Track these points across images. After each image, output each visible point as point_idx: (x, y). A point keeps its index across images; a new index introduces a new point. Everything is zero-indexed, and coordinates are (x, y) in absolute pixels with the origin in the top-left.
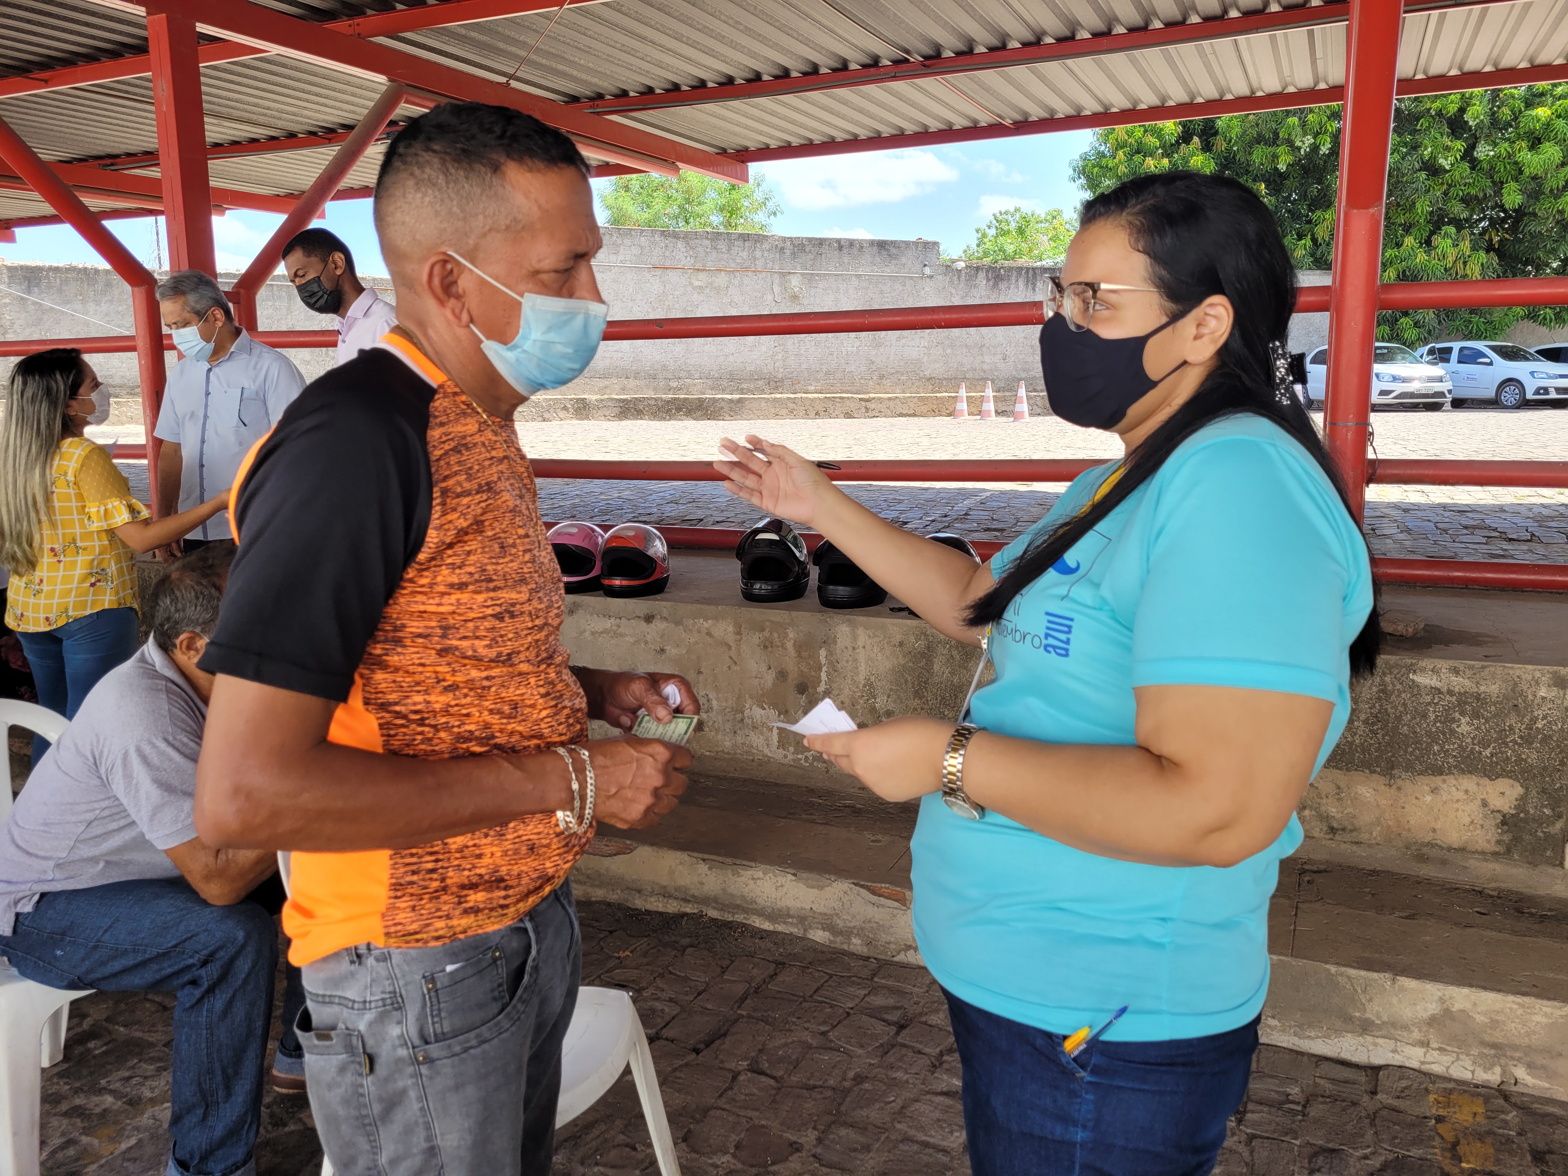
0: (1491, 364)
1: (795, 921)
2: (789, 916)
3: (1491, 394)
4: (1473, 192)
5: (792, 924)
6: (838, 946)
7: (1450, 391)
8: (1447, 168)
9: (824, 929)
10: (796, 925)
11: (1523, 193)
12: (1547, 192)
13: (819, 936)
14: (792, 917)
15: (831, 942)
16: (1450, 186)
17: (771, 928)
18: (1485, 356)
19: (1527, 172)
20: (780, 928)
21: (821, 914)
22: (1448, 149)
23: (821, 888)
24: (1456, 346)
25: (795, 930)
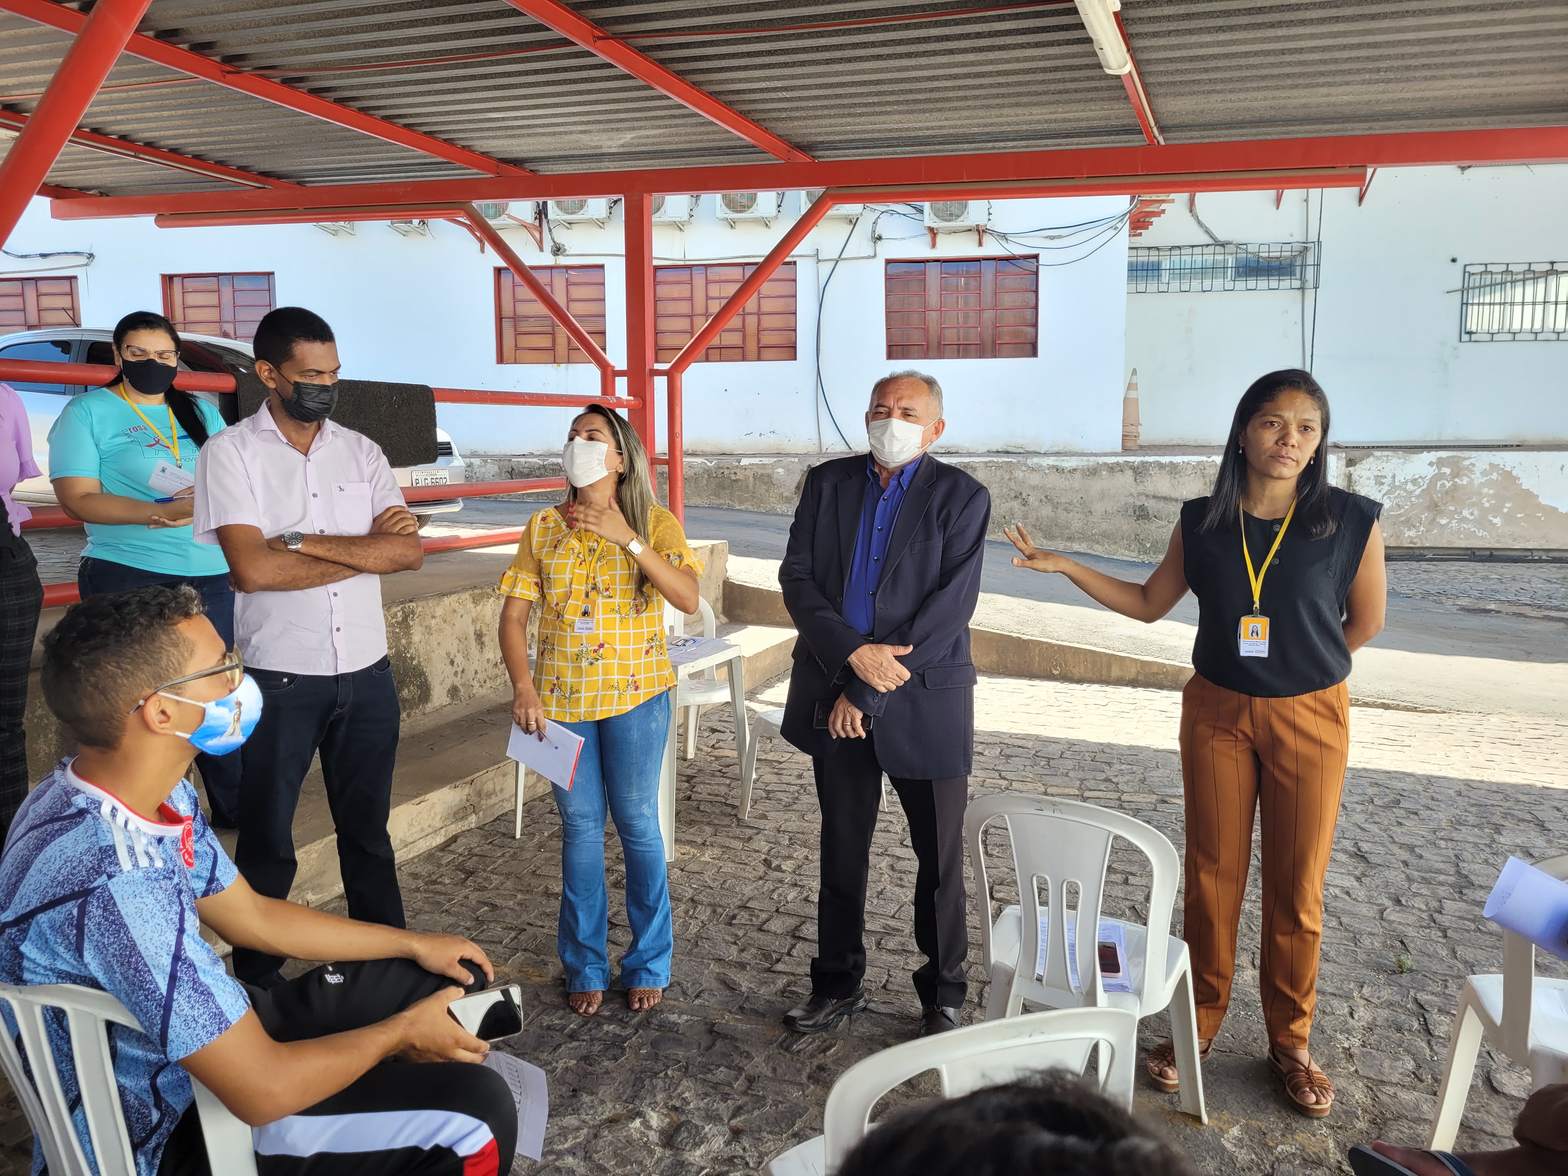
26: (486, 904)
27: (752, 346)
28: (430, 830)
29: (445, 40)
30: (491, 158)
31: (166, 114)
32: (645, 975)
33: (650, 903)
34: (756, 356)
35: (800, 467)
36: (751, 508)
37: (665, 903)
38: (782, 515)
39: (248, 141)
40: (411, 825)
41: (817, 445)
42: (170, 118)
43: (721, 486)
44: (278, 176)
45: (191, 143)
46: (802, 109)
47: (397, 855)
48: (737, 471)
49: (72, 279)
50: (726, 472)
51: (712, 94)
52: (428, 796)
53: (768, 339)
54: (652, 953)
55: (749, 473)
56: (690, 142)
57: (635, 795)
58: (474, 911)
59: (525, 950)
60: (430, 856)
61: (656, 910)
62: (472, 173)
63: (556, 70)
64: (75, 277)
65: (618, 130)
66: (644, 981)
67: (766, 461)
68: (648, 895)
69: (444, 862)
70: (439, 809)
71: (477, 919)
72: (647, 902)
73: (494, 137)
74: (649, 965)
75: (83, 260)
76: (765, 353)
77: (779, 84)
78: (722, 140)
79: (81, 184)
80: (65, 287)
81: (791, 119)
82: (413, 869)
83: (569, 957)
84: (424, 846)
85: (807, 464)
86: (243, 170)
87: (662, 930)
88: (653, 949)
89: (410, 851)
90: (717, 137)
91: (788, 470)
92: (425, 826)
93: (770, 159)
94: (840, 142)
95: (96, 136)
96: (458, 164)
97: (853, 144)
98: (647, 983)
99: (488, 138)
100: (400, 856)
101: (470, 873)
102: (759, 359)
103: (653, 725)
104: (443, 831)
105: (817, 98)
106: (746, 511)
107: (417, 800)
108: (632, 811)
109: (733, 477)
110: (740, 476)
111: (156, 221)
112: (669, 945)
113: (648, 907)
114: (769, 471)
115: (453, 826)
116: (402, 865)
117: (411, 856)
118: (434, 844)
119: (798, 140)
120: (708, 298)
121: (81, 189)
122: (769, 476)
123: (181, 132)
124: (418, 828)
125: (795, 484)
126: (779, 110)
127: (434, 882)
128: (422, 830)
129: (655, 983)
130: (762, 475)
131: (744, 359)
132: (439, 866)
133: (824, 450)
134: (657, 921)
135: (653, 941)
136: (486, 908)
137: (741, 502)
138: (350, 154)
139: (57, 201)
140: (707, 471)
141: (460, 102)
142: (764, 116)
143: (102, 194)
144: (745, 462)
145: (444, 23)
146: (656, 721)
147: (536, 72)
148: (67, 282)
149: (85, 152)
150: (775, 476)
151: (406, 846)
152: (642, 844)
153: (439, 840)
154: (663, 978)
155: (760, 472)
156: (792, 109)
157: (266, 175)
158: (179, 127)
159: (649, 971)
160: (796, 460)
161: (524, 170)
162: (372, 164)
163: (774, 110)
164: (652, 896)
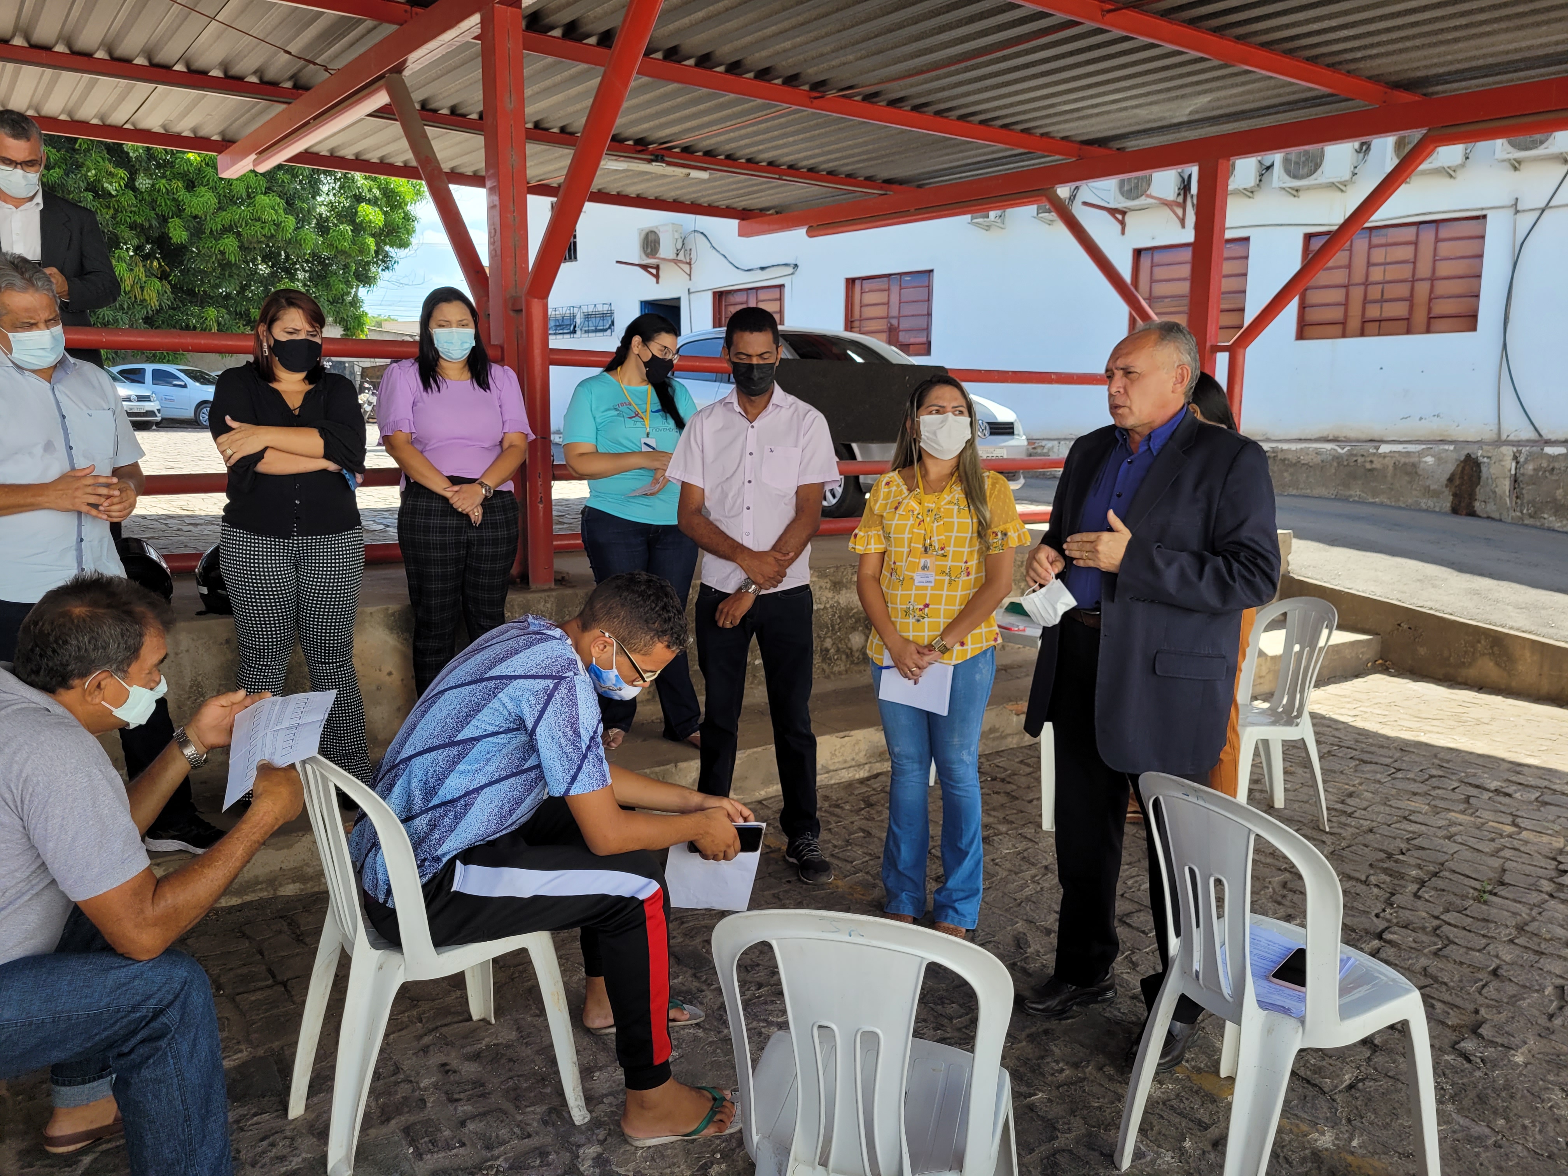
0: (185, 386)
1: (264, 886)
2: (258, 883)
3: (190, 414)
4: (139, 221)
5: (261, 890)
6: (309, 891)
7: (159, 411)
8: (114, 193)
9: (294, 882)
10: (266, 889)
11: (187, 230)
12: (208, 232)
13: (289, 890)
14: (261, 883)
15: (302, 890)
16: (116, 211)
17: (240, 901)
18: (178, 378)
19: (188, 211)
20: (248, 898)
21: (290, 869)
22: (111, 174)
23: (290, 846)
24: (149, 368)
25: (264, 894)
26: (863, 830)
27: (1420, 316)
28: (853, 763)
29: (975, 39)
30: (1072, 141)
31: (791, 139)
32: (951, 912)
33: (963, 847)
34: (1424, 328)
35: (1455, 456)
36: (1386, 501)
37: (978, 849)
38: (1426, 511)
39: (859, 154)
40: (833, 755)
41: (1495, 430)
42: (795, 143)
43: (1352, 476)
44: (901, 182)
45: (824, 161)
46: (1378, 44)
47: (818, 778)
48: (1374, 459)
49: (781, 287)
50: (1360, 460)
51: (1266, 45)
52: (852, 733)
53: (1440, 308)
54: (961, 895)
55: (1389, 462)
56: (1268, 98)
57: (956, 741)
58: (850, 834)
59: (867, 873)
60: (849, 786)
61: (967, 853)
62: (1056, 159)
63: (1090, 48)
64: (783, 285)
65: (1183, 97)
66: (949, 919)
67: (1411, 448)
68: (961, 837)
69: (856, 792)
70: (863, 746)
71: (847, 841)
72: (959, 845)
73: (1066, 121)
74: (957, 905)
75: (790, 270)
76: (1436, 324)
77: (1334, 23)
78: (1289, 94)
79: (760, 206)
80: (776, 293)
81: (1371, 57)
82: (828, 793)
83: (892, 882)
84: (846, 776)
85: (1465, 452)
86: (870, 180)
87: (972, 875)
88: (963, 891)
89: (831, 778)
90: (1282, 91)
91: (1439, 459)
92: (849, 759)
93: (1358, 105)
94: (1449, 73)
95: (750, 165)
96: (1039, 153)
97: (1467, 75)
98: (952, 920)
99: (1060, 123)
100: (821, 779)
101: (870, 805)
102: (1428, 331)
103: (978, 677)
104: (867, 767)
105: (1388, 30)
106: (1381, 504)
107: (842, 734)
108: (953, 756)
109: (1368, 466)
110: (1377, 465)
111: (807, 232)
112: (978, 890)
113: (960, 849)
114: (1414, 460)
115: (878, 765)
116: (820, 787)
117: (833, 782)
118: (857, 777)
119: (1394, 78)
120: (1369, 264)
121: (762, 210)
122: (1414, 465)
123: (809, 153)
124: (841, 759)
125: (1447, 476)
126: (1352, 50)
127: (838, 806)
128: (845, 762)
129: (960, 923)
130: (1405, 464)
131: (1408, 332)
132: (852, 794)
133: (1504, 437)
134: (968, 864)
135: (963, 882)
136: (861, 834)
137: (1375, 494)
138: (948, 154)
139: (744, 222)
140: (1337, 458)
141: (1017, 93)
142: (1337, 59)
143: (777, 213)
144: (1384, 449)
145: (967, 24)
146: (981, 673)
147: (1072, 53)
148: (778, 290)
149: (746, 180)
150: (1422, 465)
151: (827, 772)
152: (959, 789)
153: (862, 774)
154: (969, 919)
155: (1403, 460)
156: (1365, 47)
157: (888, 182)
158: (806, 149)
159: (956, 911)
160: (1452, 448)
161: (1110, 149)
162: (969, 161)
163: (1345, 51)
164: (965, 841)
